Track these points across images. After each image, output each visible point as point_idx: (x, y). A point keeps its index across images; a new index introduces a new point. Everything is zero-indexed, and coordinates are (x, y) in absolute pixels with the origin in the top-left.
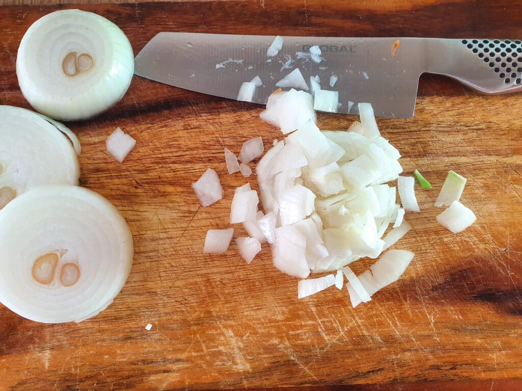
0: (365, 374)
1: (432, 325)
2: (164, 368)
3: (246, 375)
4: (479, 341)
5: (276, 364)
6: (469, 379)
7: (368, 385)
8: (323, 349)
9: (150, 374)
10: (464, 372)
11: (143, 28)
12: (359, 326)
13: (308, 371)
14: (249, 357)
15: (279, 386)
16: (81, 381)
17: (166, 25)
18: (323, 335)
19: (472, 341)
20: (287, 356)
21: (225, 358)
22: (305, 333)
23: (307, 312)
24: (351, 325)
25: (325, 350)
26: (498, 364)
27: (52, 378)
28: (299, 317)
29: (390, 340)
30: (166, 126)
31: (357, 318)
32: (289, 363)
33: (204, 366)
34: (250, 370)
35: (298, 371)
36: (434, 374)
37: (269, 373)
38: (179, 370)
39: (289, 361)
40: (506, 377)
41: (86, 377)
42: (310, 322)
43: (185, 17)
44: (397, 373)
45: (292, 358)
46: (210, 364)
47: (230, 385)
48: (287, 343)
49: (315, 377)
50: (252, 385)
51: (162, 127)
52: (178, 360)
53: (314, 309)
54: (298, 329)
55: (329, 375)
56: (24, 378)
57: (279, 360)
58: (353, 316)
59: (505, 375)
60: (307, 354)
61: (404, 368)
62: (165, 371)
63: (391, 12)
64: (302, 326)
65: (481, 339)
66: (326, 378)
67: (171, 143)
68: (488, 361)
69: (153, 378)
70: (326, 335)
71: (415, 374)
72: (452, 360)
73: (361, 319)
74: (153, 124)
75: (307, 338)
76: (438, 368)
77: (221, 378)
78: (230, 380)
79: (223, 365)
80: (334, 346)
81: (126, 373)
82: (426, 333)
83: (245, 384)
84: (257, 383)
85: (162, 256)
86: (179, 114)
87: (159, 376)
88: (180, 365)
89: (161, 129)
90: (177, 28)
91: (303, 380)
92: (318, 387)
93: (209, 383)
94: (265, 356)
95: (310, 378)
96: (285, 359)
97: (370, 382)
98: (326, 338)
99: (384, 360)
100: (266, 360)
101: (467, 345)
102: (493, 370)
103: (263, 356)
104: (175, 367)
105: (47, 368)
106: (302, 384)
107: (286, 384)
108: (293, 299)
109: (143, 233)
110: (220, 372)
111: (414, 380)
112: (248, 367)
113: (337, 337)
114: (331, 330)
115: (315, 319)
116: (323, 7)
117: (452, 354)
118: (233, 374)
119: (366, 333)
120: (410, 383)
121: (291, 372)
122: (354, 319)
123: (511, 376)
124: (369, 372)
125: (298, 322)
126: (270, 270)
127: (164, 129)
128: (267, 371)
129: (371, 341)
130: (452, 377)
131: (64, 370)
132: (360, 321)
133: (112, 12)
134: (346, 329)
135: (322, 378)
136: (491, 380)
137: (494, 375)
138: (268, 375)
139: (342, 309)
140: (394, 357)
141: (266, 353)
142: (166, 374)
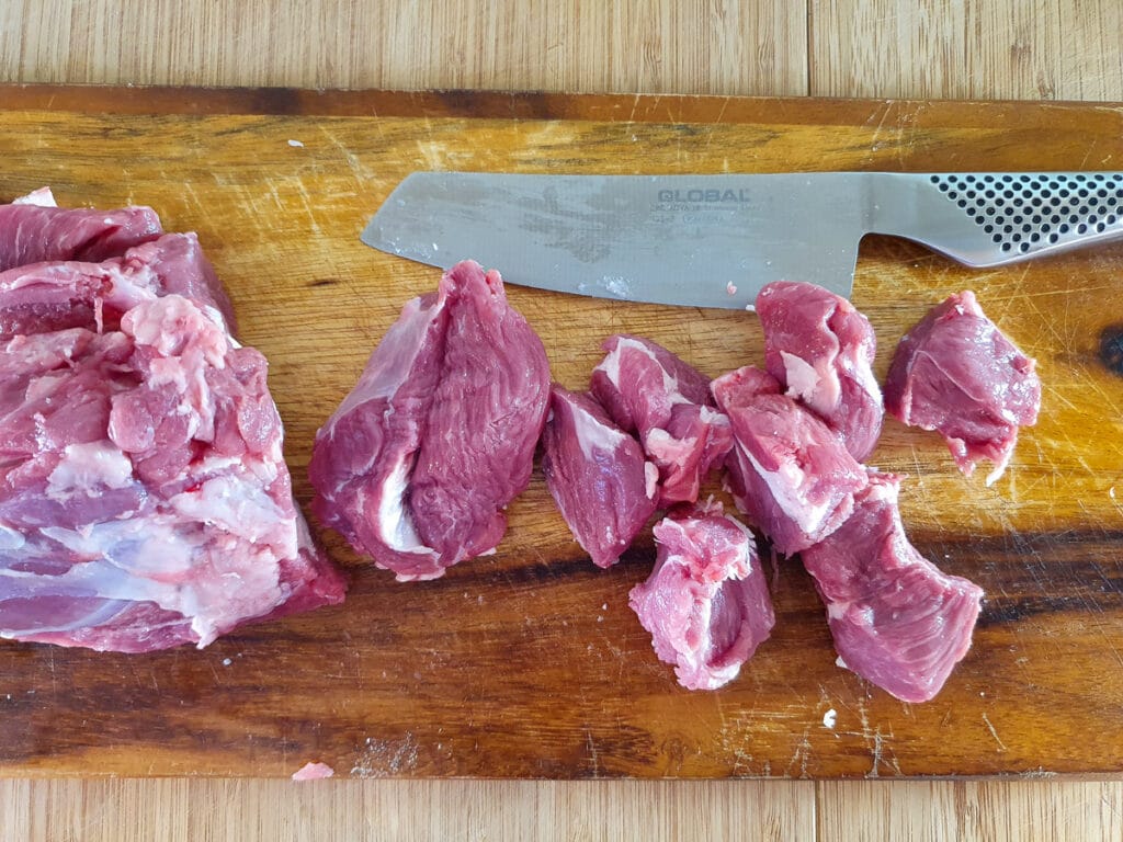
0: (246, 129)
1: (132, 194)
2: (550, 152)
3: (425, 136)
4: (61, 167)
5: (379, 150)
6: (85, 112)
7: (242, 114)
8: (307, 169)
9: (572, 145)
10: (92, 123)
11: (583, 726)
12: (247, 199)
13: (332, 138)
14: (421, 162)
15: (376, 118)
16: (674, 140)
17: (542, 730)
18: (303, 188)
19: (73, 168)
20: (362, 161)
21: (456, 162)
22: (331, 193)
23: (326, 222)
24: (259, 201)
25: (303, 166)
26: (36, 132)
27: (715, 147)
28: (339, 217)
29: (202, 175)
30: (543, 535)
31: (249, 211)
32: (360, 151)
33: (488, 152)
34: (419, 142)
35: (347, 138)
36: (138, 123)
37: (391, 138)
38: (527, 148)
39: (359, 154)
40: (26, 113)
41: (666, 145)
42: (322, 207)
43: (508, 745)
44: (196, 127)
45: (354, 157)
46: (480, 155)
47: (451, 123)
48: (361, 180)
49: (323, 128)
50: (418, 121)
51: (549, 533)
52: (528, 162)
53: (315, 227)
54: (342, 199)
55: (300, 130)
56: (758, 149)
57: (375, 156)
58: (255, 214)
59: (28, 116)
60: (331, 162)
61: (183, 134)
62: (549, 147)
63: (125, 744)
64: (336, 202)
65: (57, 170)
66: (305, 126)
67: (535, 504)
68: (51, 136)
69: (567, 139)
70: (299, 188)
71: (169, 125)
72: (109, 143)
73: (244, 210)
74: (563, 540)
75: (329, 184)
76: (133, 132)
77: (464, 134)
78: (450, 130)
79: (460, 153)
80: (288, 173)
81: (606, 147)
82: (144, 183)
83: (427, 123)
84: (410, 124)
85: (551, 321)
86: (520, 555)
87: (557, 140)
88: (524, 155)
89: (551, 529)
90: (521, 723)
91: (340, 126)
92: (318, 114)
93: (482, 127)
94: (395, 162)
95: (330, 127)
96: (365, 156)
97: (239, 117)
98: (300, 184)
99: (213, 148)
100: (394, 157)
101: (83, 162)
102: (46, 124)
103: (399, 162)
104: (533, 153)
105: (725, 161)
106: (342, 120)
107: (367, 121)
108: (347, 243)
109: (580, 358)
110: (465, 142)
111: (170, 117)
112: (422, 147)
113: (282, 184)
114: (291, 195)
115: (314, 211)
116: (252, 757)
117: (106, 150)
118: (445, 139)
119: (237, 188)
120: (177, 113)
121: (357, 138)
122: (253, 211)
123: (20, 113)
124: (239, 131)
125: (342, 208)
126: (380, 289)
127: (546, 530)
128: (394, 139)
129: (231, 176)
130: (111, 117)
131: (699, 157)
132: (244, 205)
133: (640, 761)
134: (268, 195)
135: (312, 126)
136: (52, 110)
137: (44, 116)
138: (392, 135)
139: (270, 225)
140: (198, 151)
141: (394, 167)
142: (548, 143)
